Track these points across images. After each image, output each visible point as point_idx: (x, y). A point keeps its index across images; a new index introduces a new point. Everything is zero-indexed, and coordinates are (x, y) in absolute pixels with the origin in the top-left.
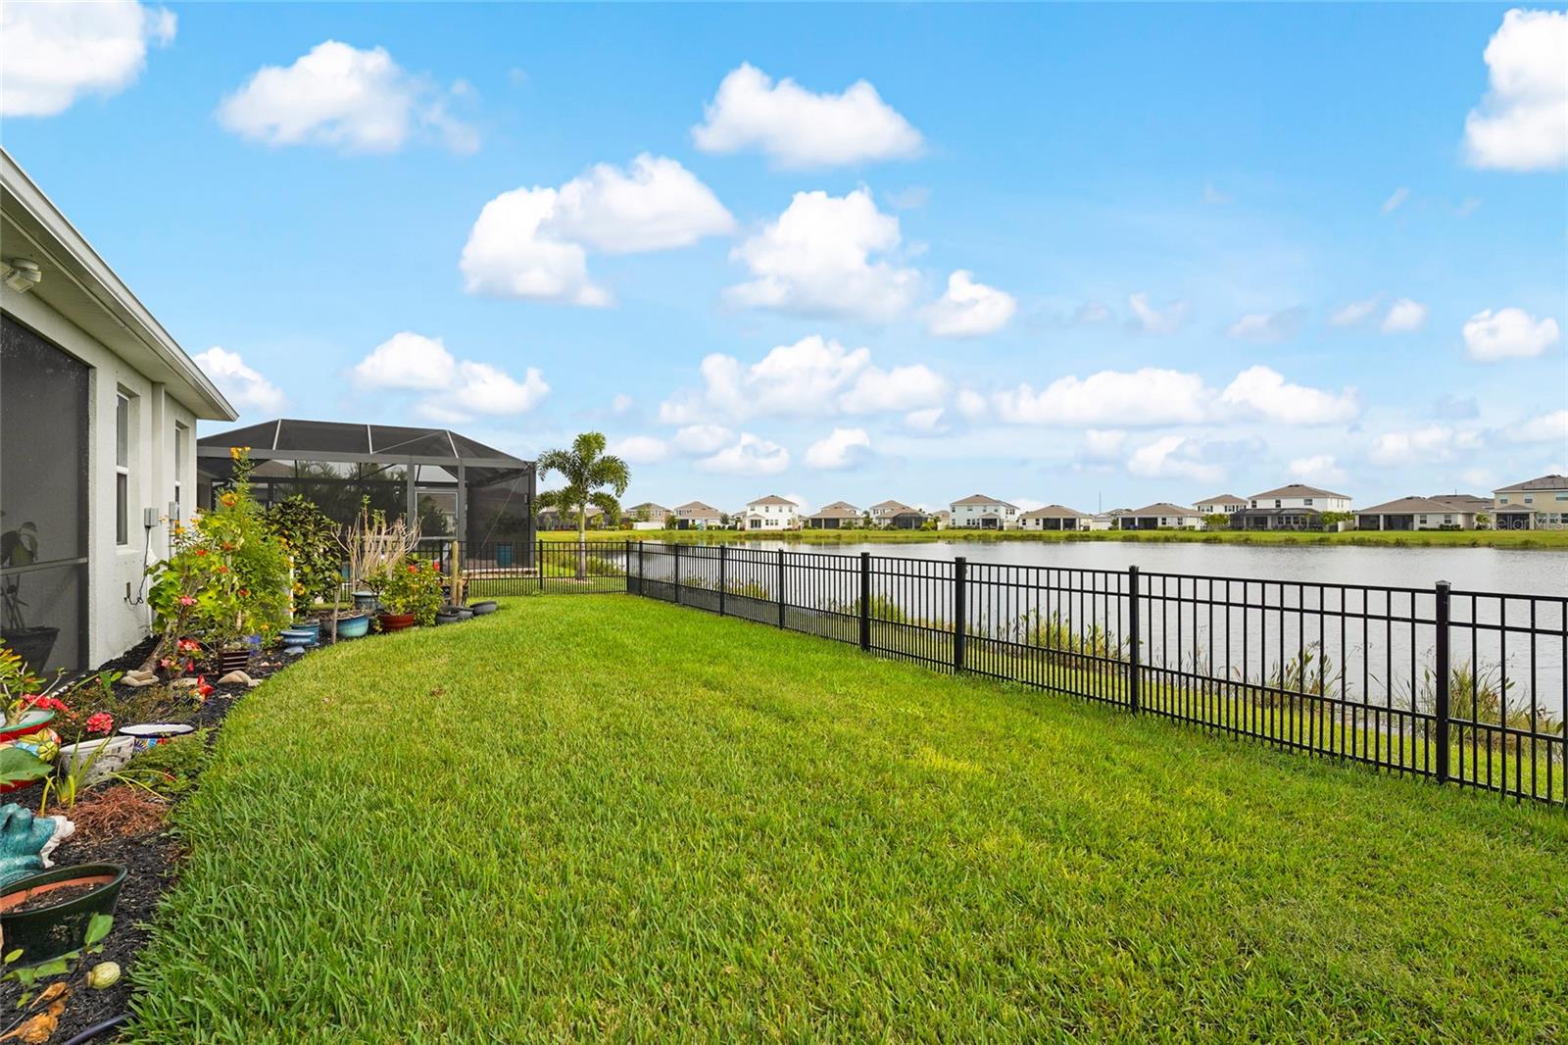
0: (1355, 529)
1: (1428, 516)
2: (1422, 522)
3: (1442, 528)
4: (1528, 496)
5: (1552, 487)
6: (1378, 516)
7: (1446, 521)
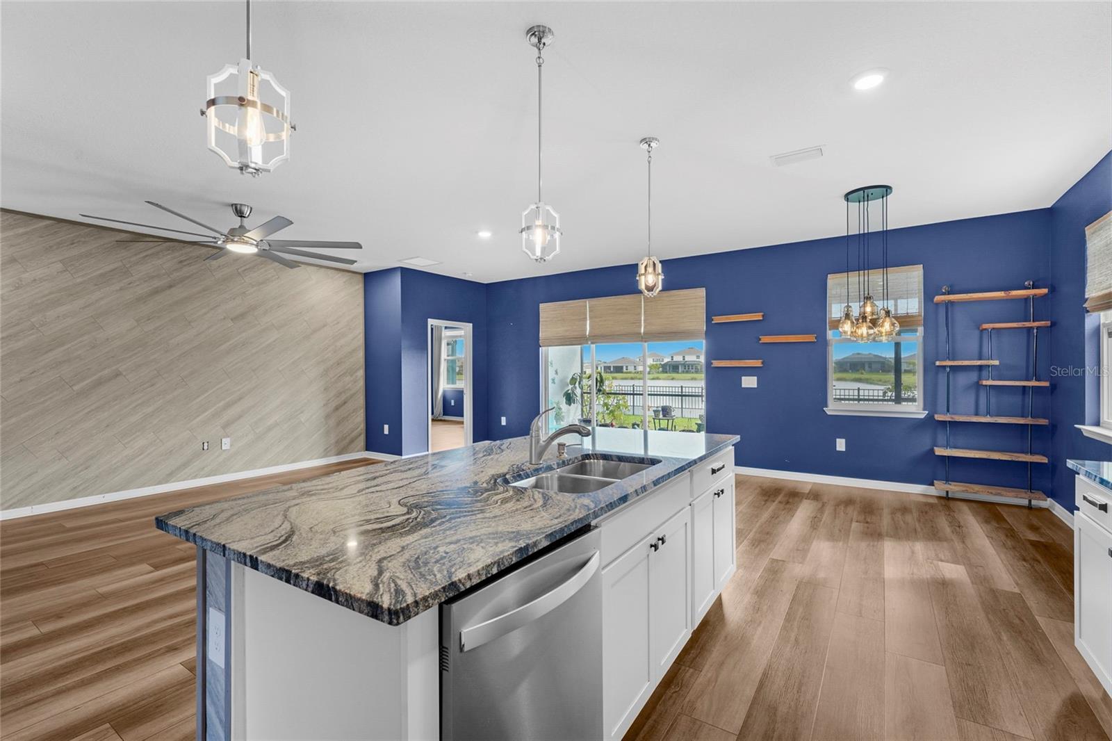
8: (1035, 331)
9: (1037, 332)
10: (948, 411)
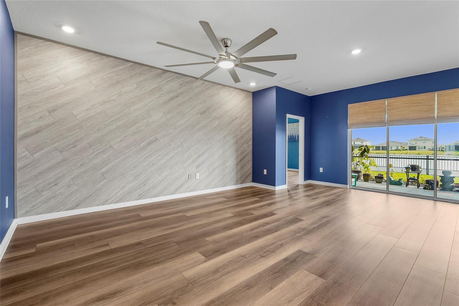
0: (374, 150)
1: (392, 147)
2: (391, 148)
3: (396, 150)
4: (416, 142)
5: (421, 139)
6: (380, 147)
7: (397, 148)
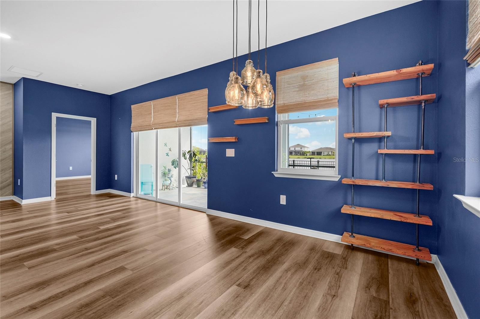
0: (311, 155)
1: (324, 152)
6: (315, 152)
7: (328, 153)
8: (423, 104)
9: (425, 106)
10: (353, 176)
